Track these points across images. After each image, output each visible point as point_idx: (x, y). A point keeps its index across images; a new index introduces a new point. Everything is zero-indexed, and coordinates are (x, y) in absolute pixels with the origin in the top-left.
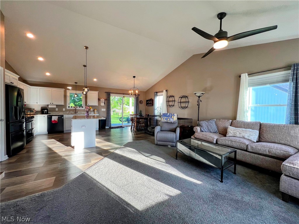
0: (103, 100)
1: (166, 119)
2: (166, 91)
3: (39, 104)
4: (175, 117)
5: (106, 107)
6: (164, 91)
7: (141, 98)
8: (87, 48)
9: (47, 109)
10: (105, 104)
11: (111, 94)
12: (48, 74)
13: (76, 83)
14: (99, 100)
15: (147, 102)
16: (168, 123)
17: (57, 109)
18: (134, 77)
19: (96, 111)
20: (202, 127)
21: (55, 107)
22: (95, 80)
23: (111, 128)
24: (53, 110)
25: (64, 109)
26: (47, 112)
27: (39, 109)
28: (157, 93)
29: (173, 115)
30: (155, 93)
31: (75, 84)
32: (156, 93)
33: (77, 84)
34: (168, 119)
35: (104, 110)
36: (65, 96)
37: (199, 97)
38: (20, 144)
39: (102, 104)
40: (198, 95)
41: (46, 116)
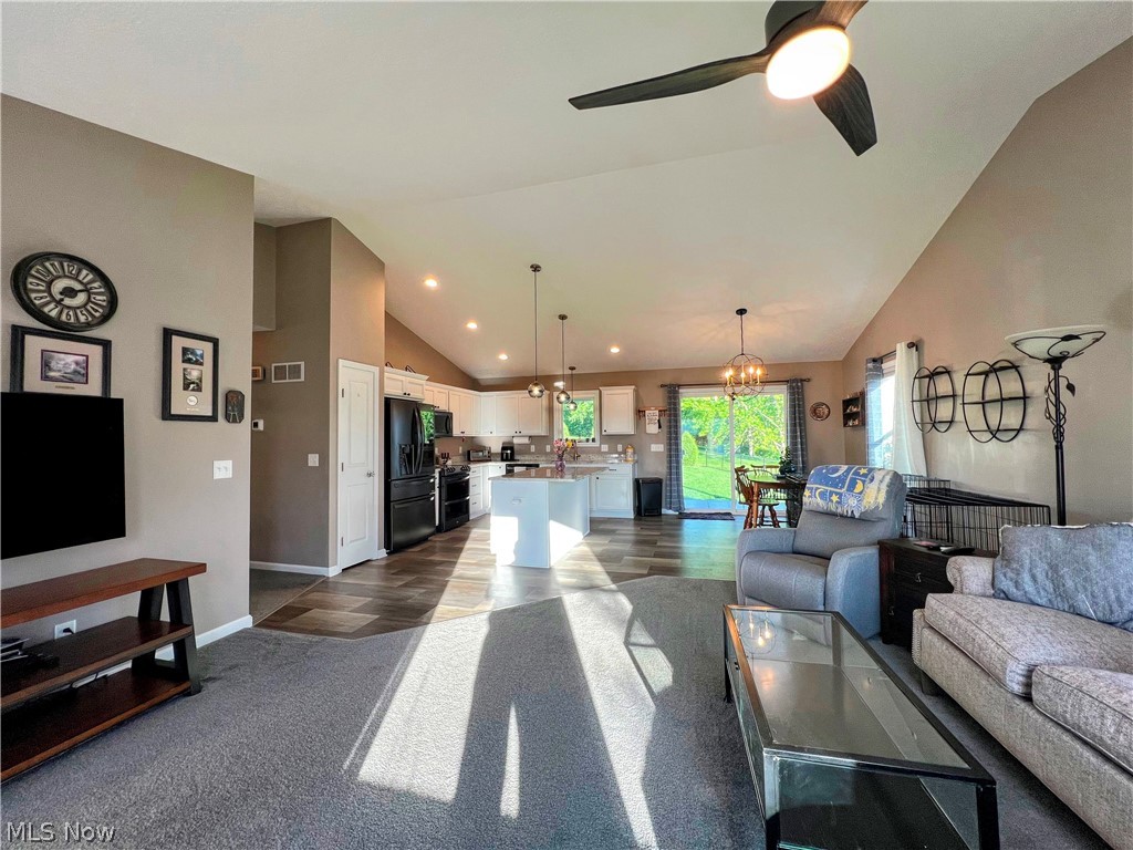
0: (652, 414)
1: (822, 495)
2: (911, 345)
3: (494, 434)
4: (873, 487)
5: (664, 437)
6: (901, 348)
7: (813, 396)
8: (536, 268)
9: (512, 449)
10: (660, 427)
11: (681, 391)
12: (503, 357)
13: (572, 369)
14: (640, 413)
15: (845, 410)
16: (834, 515)
17: (533, 448)
18: (741, 312)
19: (630, 451)
20: (1008, 561)
21: (526, 441)
22: (615, 350)
23: (683, 516)
24: (525, 449)
25: (548, 448)
26: (512, 454)
27: (496, 448)
28: (878, 361)
29: (865, 475)
30: (870, 365)
31: (570, 372)
32: (874, 360)
33: (574, 372)
34: (835, 498)
35: (658, 448)
36: (551, 410)
37: (1056, 362)
38: (426, 531)
39: (652, 429)
40: (1039, 347)
41: (504, 464)
